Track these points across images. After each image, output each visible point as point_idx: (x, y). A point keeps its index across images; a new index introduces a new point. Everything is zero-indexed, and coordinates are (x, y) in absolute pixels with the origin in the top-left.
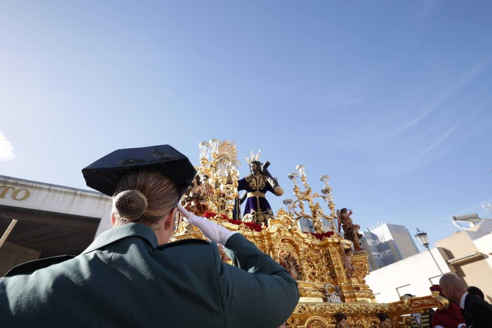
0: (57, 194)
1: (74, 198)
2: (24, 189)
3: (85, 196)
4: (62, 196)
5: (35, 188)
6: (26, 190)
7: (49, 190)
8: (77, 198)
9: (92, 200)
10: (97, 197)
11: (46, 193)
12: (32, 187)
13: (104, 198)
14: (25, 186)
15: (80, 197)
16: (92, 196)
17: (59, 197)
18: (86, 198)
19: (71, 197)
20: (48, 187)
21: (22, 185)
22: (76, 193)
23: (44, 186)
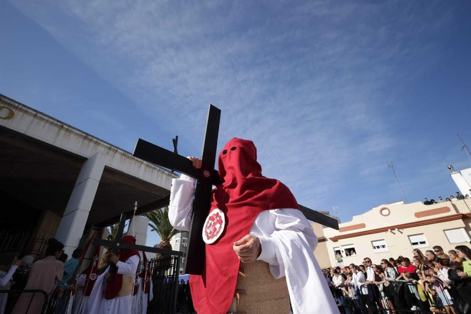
0: (43, 122)
1: (59, 131)
2: (7, 108)
3: (71, 132)
4: (47, 125)
5: (21, 110)
6: (10, 109)
7: (35, 116)
8: (63, 132)
9: (76, 137)
10: (82, 136)
11: (31, 118)
12: (17, 108)
13: (89, 139)
14: (9, 104)
15: (65, 132)
16: (77, 134)
17: (44, 126)
18: (70, 134)
19: (56, 129)
20: (34, 113)
21: (6, 103)
22: (62, 127)
23: (30, 111)
